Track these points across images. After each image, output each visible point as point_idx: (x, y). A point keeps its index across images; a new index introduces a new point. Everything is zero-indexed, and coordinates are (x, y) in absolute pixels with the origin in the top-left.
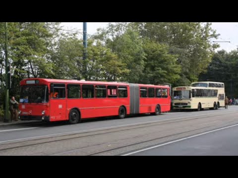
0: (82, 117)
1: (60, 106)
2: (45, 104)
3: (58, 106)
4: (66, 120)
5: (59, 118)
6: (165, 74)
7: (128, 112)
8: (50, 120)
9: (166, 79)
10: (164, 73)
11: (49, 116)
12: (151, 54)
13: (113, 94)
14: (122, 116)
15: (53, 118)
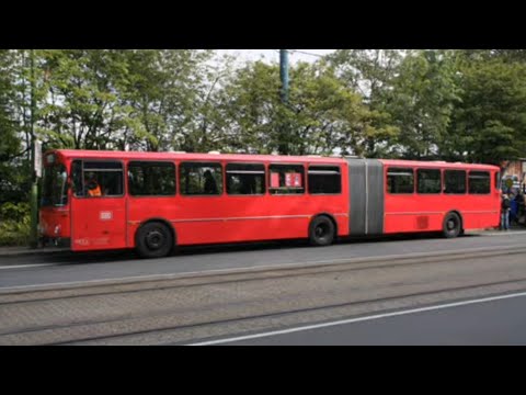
0: (180, 241)
1: (106, 216)
2: (60, 210)
3: (98, 215)
4: (127, 249)
5: (103, 243)
6: (510, 136)
7: (344, 231)
8: (74, 249)
9: (511, 149)
10: (509, 133)
11: (69, 239)
12: (477, 89)
13: (288, 184)
14: (322, 239)
15: (81, 243)
